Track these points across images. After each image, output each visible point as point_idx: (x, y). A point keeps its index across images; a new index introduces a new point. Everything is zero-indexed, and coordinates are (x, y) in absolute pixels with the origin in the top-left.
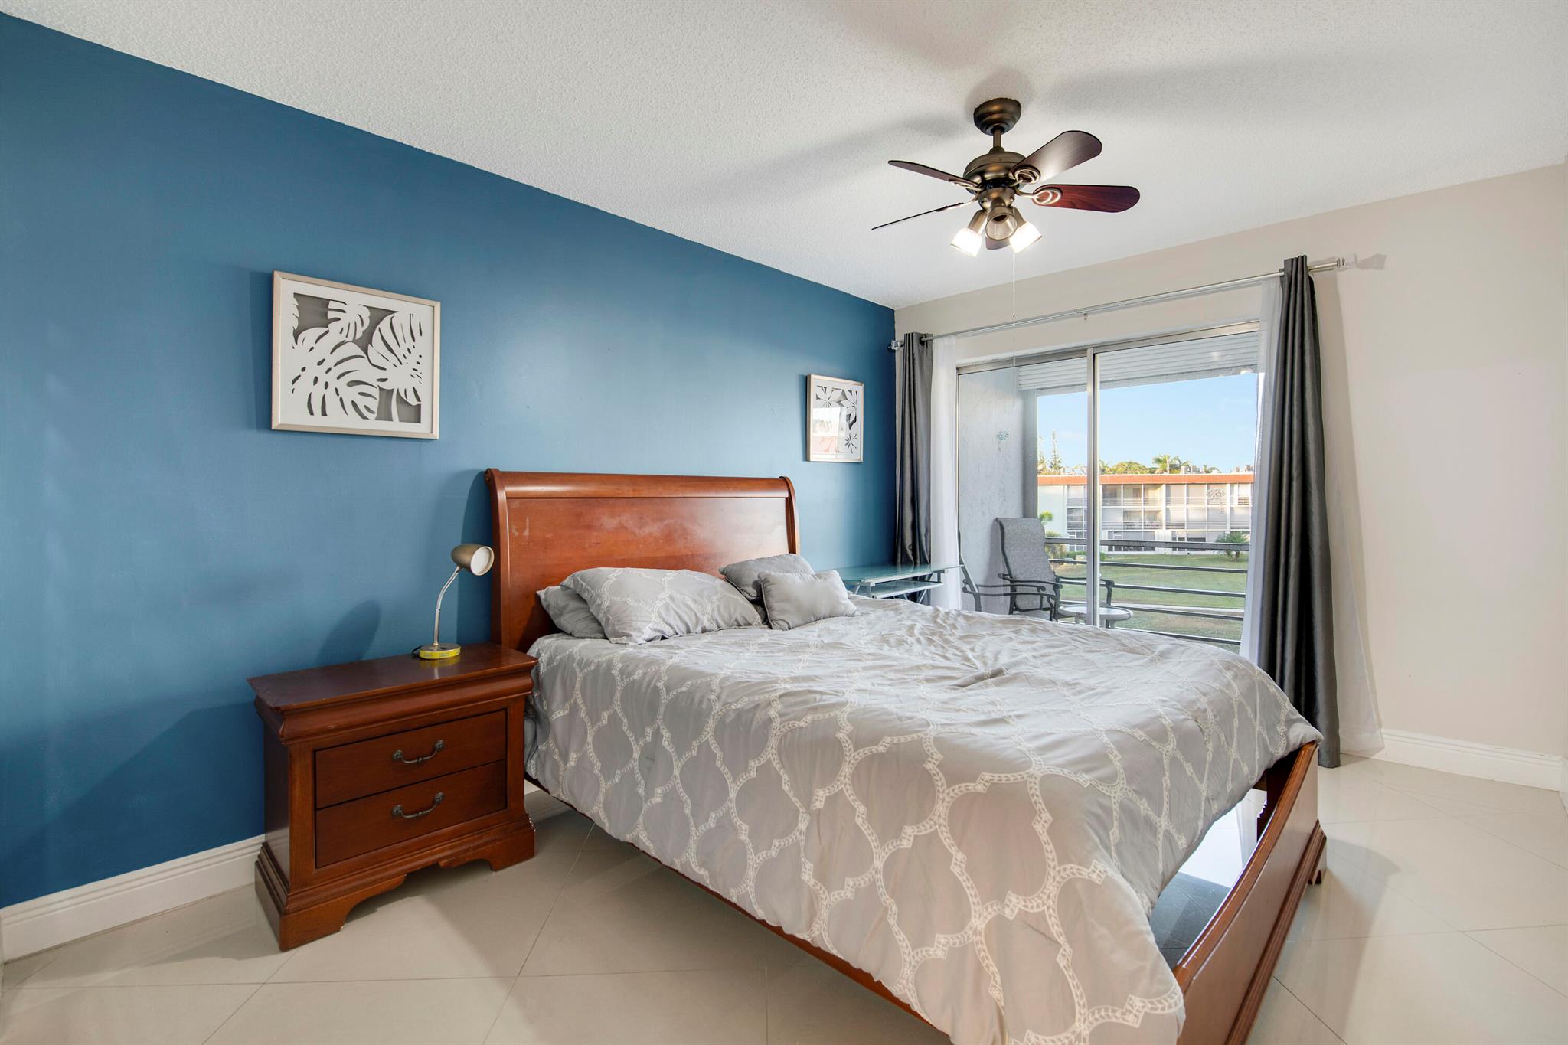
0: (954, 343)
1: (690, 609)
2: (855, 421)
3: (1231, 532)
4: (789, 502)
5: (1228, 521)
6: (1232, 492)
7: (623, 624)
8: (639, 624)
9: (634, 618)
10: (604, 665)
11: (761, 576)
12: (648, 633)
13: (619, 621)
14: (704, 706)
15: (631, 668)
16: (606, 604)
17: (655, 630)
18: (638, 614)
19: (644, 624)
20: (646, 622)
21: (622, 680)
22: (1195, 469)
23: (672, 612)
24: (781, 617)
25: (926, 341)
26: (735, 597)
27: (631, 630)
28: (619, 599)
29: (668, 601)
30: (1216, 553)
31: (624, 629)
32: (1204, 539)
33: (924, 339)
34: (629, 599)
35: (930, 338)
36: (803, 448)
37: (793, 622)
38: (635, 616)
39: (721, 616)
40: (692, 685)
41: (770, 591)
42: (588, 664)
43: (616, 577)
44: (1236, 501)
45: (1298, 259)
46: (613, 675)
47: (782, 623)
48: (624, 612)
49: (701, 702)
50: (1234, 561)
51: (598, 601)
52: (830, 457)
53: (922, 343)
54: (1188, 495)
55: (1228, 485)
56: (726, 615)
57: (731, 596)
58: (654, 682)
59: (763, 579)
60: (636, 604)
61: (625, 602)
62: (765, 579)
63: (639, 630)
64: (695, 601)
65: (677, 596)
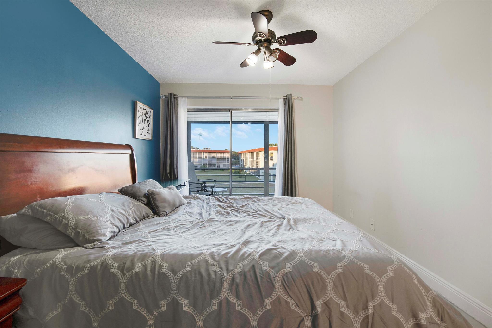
0: (187, 100)
1: (123, 214)
2: (150, 123)
3: (203, 165)
4: (132, 156)
5: (203, 162)
6: (203, 155)
7: (92, 233)
8: (102, 231)
9: (98, 228)
10: (99, 267)
11: (149, 191)
12: (109, 235)
13: (88, 232)
14: (213, 276)
15: (128, 264)
16: (73, 223)
17: (111, 232)
18: (100, 225)
19: (106, 230)
20: (106, 228)
21: (124, 274)
22: (195, 148)
23: (116, 219)
24: (163, 210)
25: (176, 97)
26: (139, 204)
27: (99, 236)
28: (82, 218)
29: (112, 213)
30: (200, 170)
31: (95, 237)
32: (197, 167)
33: (175, 96)
34: (89, 216)
35: (178, 96)
36: (133, 133)
37: (168, 211)
38: (99, 226)
39: (137, 215)
40: (193, 265)
41: (156, 198)
42: (79, 269)
43: (73, 203)
44: (204, 157)
45: (290, 94)
46: (113, 273)
47: (163, 212)
48: (90, 225)
49: (209, 274)
50: (204, 172)
51: (65, 221)
52: (143, 137)
53: (175, 98)
54: (193, 155)
55: (203, 153)
56: (139, 214)
57: (137, 203)
58: (157, 270)
59: (150, 193)
60: (96, 219)
61: (88, 218)
62: (152, 193)
63: (104, 235)
64: (124, 210)
65: (114, 209)
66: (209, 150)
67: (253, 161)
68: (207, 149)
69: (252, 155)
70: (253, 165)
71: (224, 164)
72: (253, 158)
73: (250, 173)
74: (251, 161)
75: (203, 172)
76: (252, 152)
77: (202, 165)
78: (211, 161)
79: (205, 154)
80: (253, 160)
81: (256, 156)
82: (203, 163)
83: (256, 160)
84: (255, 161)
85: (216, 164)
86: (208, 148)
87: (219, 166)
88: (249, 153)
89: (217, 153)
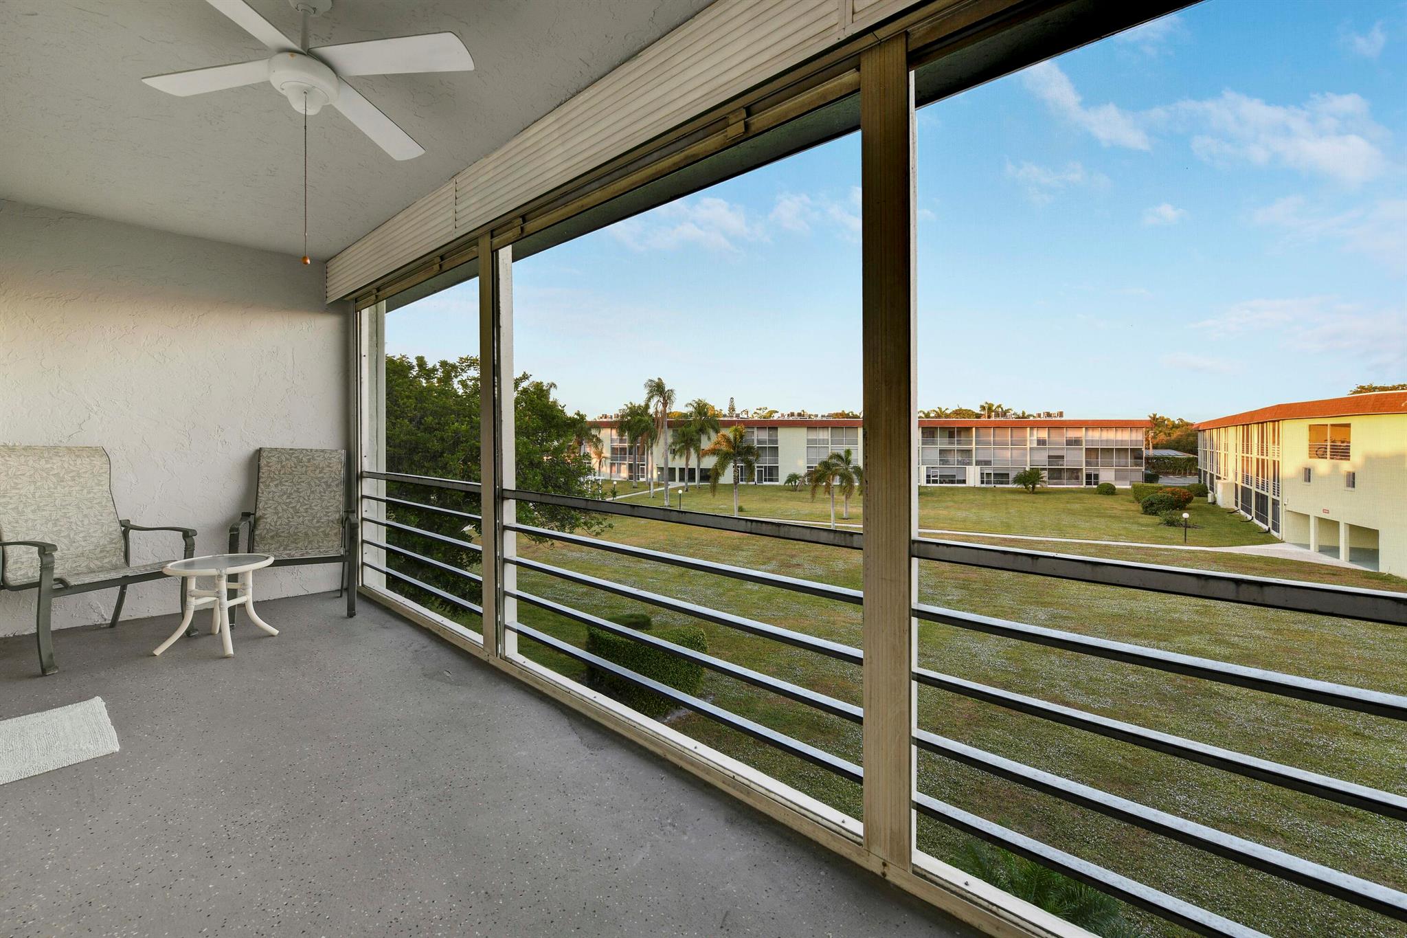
3: (1030, 468)
5: (1029, 459)
6: (1032, 435)
30: (1016, 486)
32: (1007, 474)
44: (1035, 442)
50: (1030, 493)
55: (1028, 429)
66: (1058, 419)
67: (1247, 461)
68: (1049, 415)
69: (1247, 439)
70: (1247, 477)
71: (1116, 470)
72: (1247, 449)
73: (1236, 508)
74: (1243, 460)
75: (1026, 493)
76: (1244, 421)
77: (1028, 469)
78: (1063, 457)
79: (1039, 432)
80: (1249, 455)
81: (1263, 442)
82: (1029, 465)
83: (1260, 457)
84: (1258, 460)
85: (1084, 467)
86: (1054, 411)
87: (1096, 476)
88: (1232, 430)
89: (1086, 428)
